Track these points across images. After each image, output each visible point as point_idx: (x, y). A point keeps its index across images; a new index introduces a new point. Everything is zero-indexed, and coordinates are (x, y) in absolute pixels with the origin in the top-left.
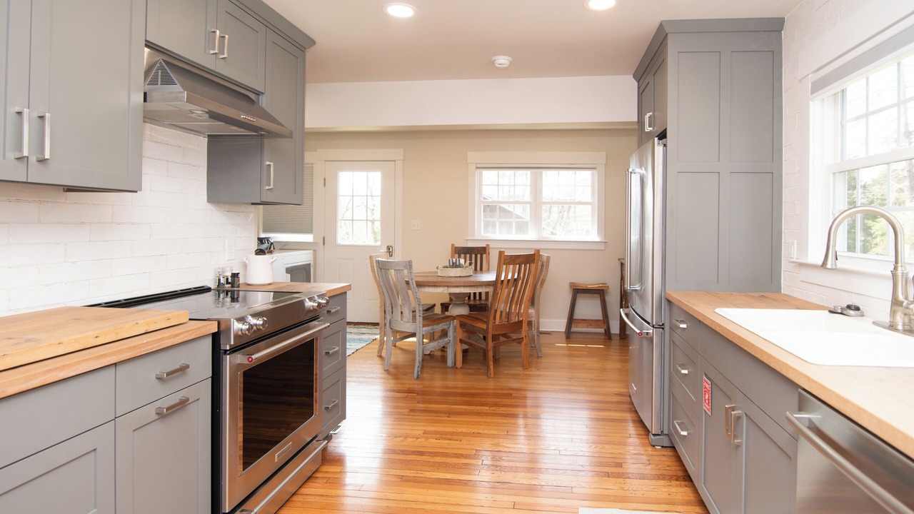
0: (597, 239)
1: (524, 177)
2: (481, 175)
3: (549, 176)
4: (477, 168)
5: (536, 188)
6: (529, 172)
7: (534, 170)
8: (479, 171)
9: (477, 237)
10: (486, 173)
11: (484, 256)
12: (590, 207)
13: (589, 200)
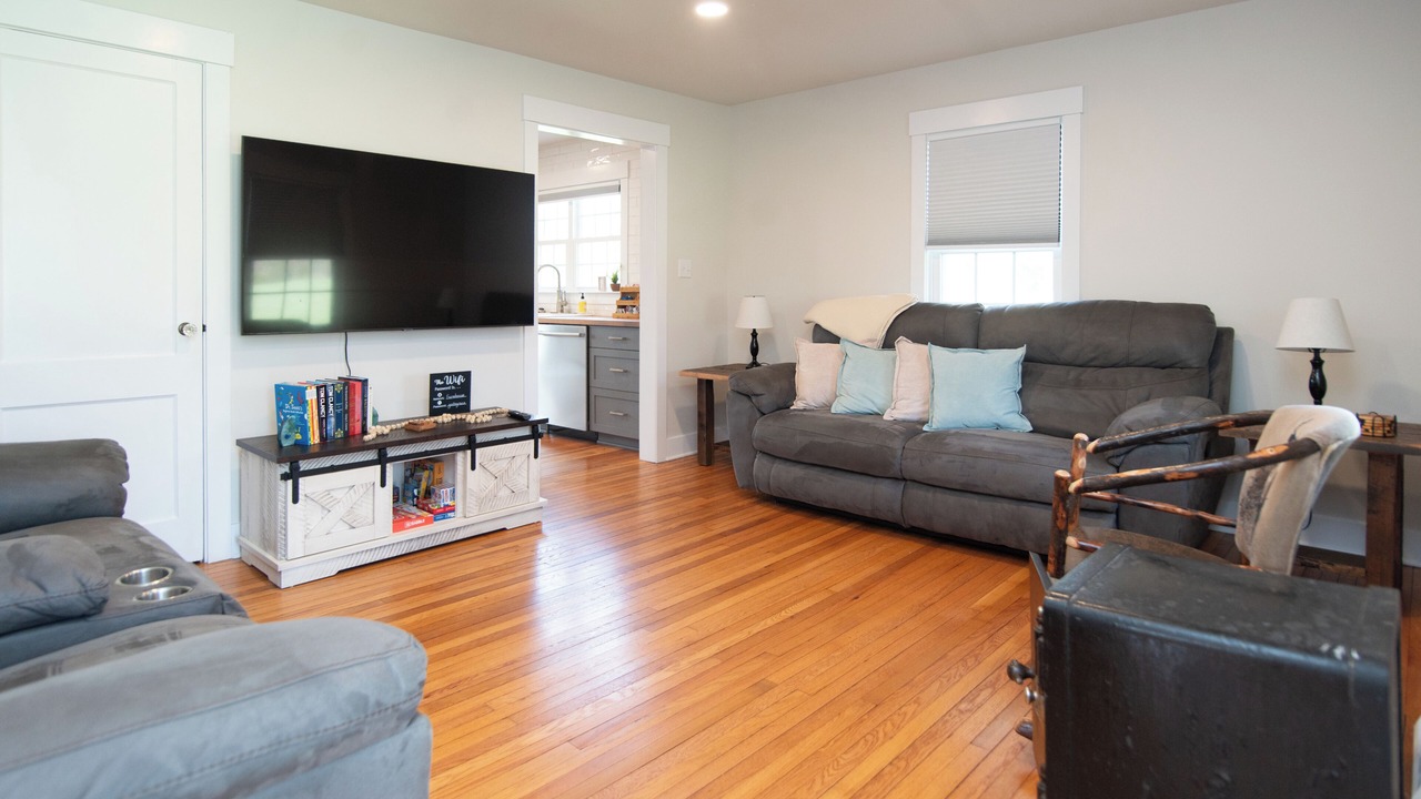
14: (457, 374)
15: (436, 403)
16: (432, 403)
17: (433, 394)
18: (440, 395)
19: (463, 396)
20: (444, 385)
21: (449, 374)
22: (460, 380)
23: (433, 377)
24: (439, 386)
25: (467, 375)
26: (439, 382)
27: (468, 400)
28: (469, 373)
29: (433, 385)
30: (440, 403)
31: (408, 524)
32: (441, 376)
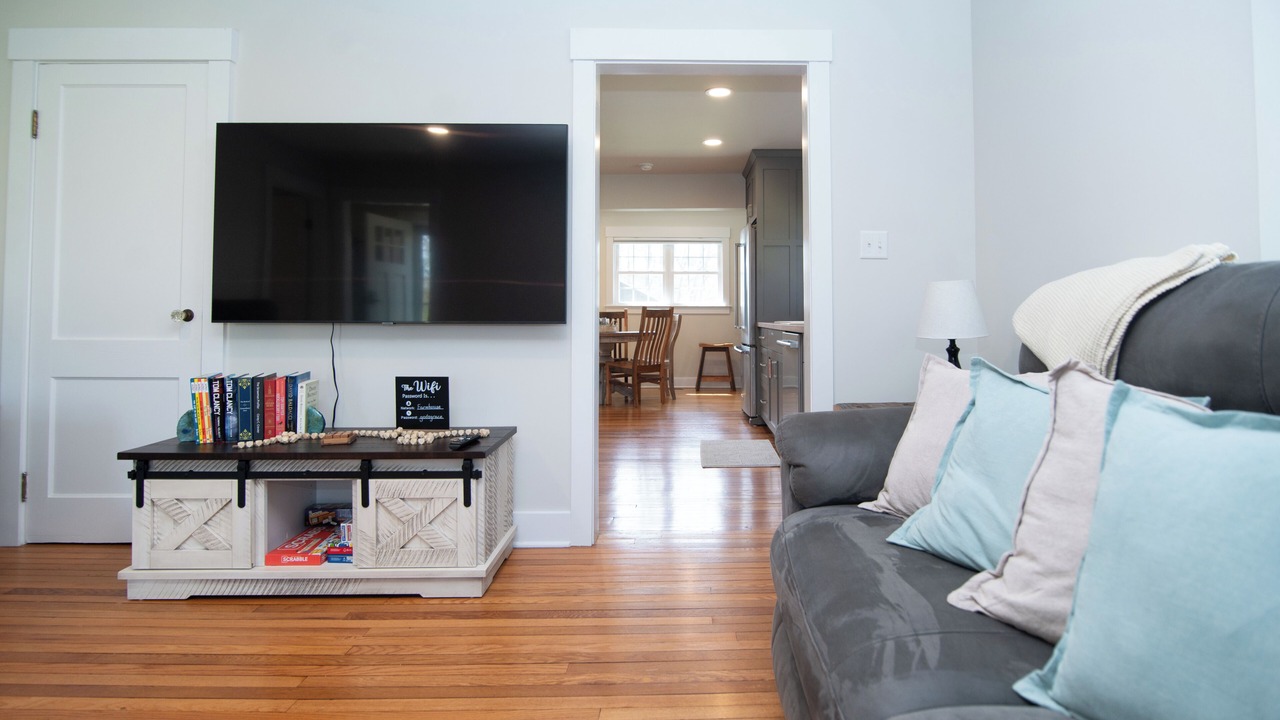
0: (724, 304)
1: (658, 249)
2: (618, 247)
3: (679, 249)
4: (615, 241)
5: (669, 259)
6: (661, 245)
7: (666, 244)
8: (616, 244)
9: (614, 304)
10: (622, 246)
11: (623, 320)
12: (716, 276)
13: (717, 270)
14: (430, 380)
15: (404, 413)
16: (400, 413)
17: (400, 402)
18: (409, 403)
19: (439, 408)
20: (414, 392)
21: (421, 379)
22: (434, 387)
23: (400, 381)
24: (407, 393)
25: (444, 382)
26: (407, 387)
27: (445, 412)
28: (447, 379)
29: (399, 391)
30: (409, 413)
31: (285, 559)
32: (410, 380)
